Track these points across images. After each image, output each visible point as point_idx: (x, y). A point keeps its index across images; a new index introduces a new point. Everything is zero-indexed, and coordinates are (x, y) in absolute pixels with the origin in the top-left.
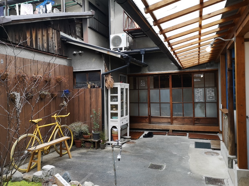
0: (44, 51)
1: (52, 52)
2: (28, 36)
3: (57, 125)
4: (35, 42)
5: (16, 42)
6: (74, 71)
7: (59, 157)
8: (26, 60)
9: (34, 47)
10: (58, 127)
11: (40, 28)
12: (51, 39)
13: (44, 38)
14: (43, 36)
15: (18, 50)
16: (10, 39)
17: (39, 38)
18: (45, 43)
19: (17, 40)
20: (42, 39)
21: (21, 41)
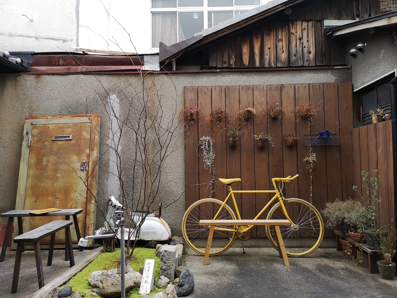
0: (278, 67)
1: (299, 65)
2: (245, 50)
3: (278, 195)
4: (258, 56)
5: (222, 65)
6: (355, 91)
7: (278, 256)
8: (230, 89)
9: (258, 64)
10: (277, 200)
11: (271, 30)
12: (298, 41)
13: (280, 45)
14: (279, 41)
15: (220, 77)
16: (213, 64)
17: (269, 48)
18: (283, 52)
19: (225, 63)
20: (277, 47)
21: (232, 62)
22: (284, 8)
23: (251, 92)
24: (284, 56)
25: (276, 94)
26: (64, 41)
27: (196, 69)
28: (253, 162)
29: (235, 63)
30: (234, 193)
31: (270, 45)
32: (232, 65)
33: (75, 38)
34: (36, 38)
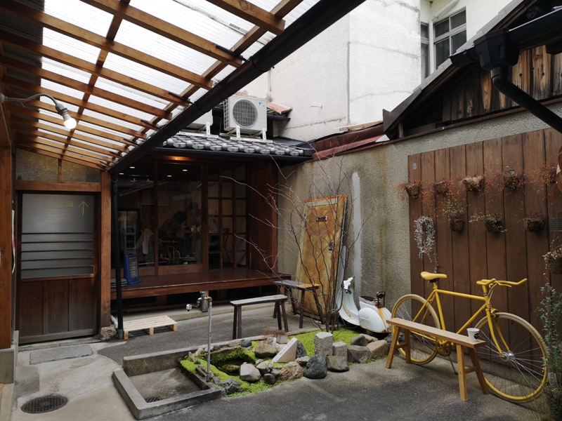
2: (486, 88)
3: (488, 303)
5: (457, 117)
8: (456, 151)
9: (503, 104)
13: (537, 64)
14: (537, 59)
15: (447, 136)
16: (446, 118)
17: (521, 75)
18: (543, 74)
19: (460, 112)
20: (532, 69)
21: (469, 110)
22: (525, 9)
23: (480, 151)
24: (544, 81)
25: (514, 149)
26: (340, 120)
27: (430, 128)
28: (485, 252)
29: (473, 109)
30: (439, 293)
31: (523, 70)
32: (469, 114)
33: (347, 116)
34: (325, 123)
